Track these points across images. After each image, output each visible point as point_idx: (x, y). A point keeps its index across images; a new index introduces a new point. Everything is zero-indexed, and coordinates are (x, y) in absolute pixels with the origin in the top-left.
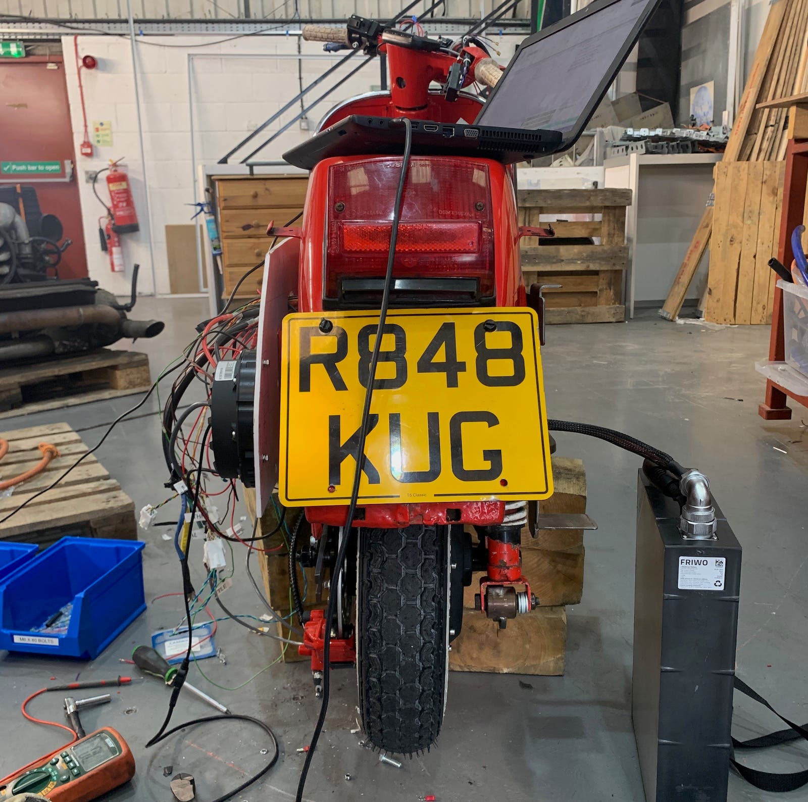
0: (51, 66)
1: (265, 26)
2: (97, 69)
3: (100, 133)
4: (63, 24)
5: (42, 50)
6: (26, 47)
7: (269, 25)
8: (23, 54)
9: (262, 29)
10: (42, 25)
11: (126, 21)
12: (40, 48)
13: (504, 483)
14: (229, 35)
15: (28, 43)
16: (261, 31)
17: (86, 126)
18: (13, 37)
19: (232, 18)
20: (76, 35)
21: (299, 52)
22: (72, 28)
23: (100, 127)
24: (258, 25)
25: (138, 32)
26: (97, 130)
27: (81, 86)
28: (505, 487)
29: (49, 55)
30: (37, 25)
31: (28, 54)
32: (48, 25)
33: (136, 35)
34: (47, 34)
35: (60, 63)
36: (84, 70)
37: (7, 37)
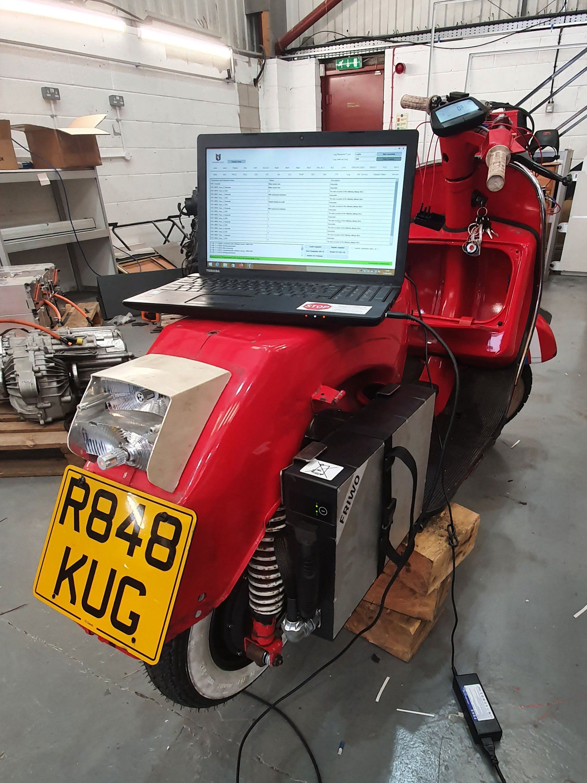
0: (378, 73)
1: (535, 22)
2: (404, 73)
3: (400, 122)
4: (388, 39)
5: (373, 61)
6: (363, 59)
7: (539, 21)
8: (361, 66)
9: (533, 25)
10: (376, 41)
11: (430, 31)
12: (372, 59)
13: (134, 640)
14: (503, 34)
15: (366, 57)
16: (532, 27)
17: (392, 118)
18: (356, 54)
19: (511, 18)
20: (395, 47)
21: (559, 43)
22: (394, 42)
23: (401, 118)
24: (530, 22)
25: (436, 40)
26: (399, 120)
27: (392, 88)
28: (133, 644)
29: (377, 65)
30: (372, 42)
31: (364, 65)
32: (379, 42)
33: (435, 42)
34: (377, 49)
35: (382, 70)
36: (396, 74)
37: (352, 54)
